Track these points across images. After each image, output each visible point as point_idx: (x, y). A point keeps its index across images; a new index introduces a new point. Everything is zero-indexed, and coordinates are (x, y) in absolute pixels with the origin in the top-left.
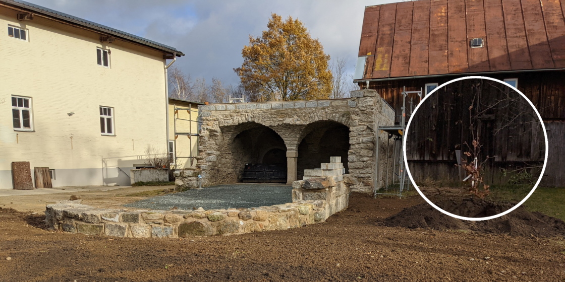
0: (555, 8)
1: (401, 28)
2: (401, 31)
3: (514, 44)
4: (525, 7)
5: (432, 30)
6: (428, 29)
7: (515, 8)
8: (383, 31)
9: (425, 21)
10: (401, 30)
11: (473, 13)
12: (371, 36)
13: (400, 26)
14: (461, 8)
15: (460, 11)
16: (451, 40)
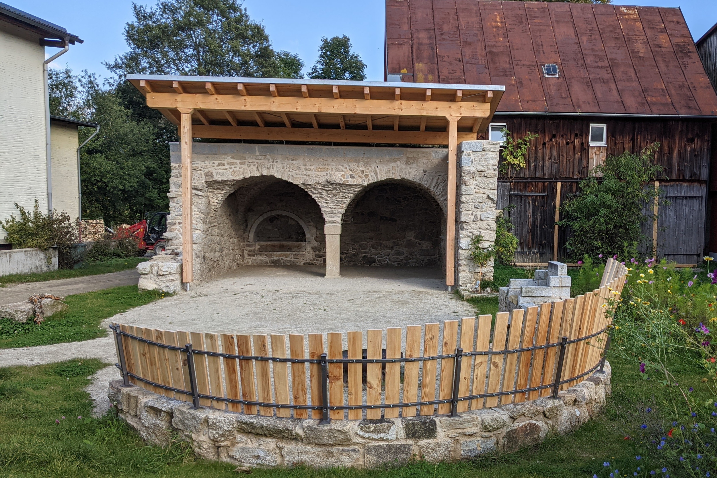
0: (637, 33)
1: (443, 36)
2: (444, 42)
3: (598, 76)
4: (602, 27)
5: (489, 46)
6: (483, 44)
7: (589, 27)
8: (419, 39)
9: (476, 32)
10: (444, 39)
11: (537, 27)
12: (401, 44)
13: (442, 34)
14: (521, 18)
15: (521, 23)
16: (516, 62)
